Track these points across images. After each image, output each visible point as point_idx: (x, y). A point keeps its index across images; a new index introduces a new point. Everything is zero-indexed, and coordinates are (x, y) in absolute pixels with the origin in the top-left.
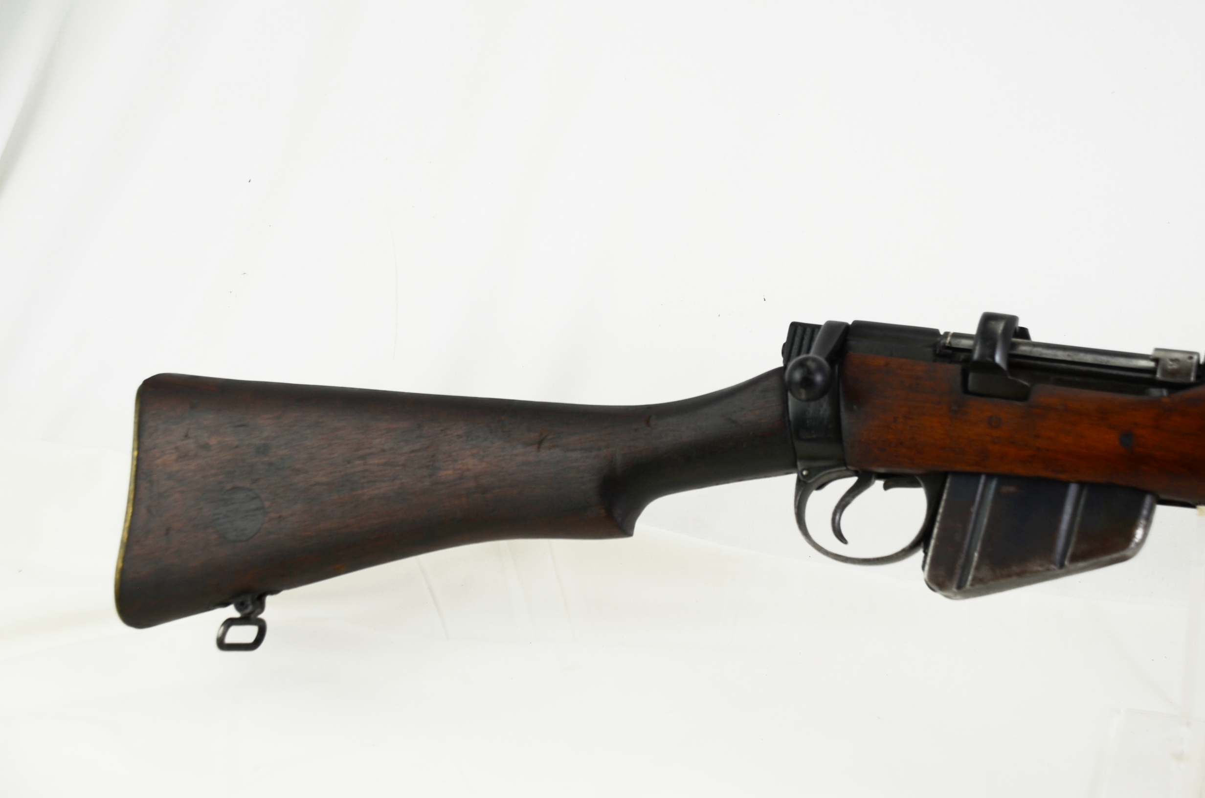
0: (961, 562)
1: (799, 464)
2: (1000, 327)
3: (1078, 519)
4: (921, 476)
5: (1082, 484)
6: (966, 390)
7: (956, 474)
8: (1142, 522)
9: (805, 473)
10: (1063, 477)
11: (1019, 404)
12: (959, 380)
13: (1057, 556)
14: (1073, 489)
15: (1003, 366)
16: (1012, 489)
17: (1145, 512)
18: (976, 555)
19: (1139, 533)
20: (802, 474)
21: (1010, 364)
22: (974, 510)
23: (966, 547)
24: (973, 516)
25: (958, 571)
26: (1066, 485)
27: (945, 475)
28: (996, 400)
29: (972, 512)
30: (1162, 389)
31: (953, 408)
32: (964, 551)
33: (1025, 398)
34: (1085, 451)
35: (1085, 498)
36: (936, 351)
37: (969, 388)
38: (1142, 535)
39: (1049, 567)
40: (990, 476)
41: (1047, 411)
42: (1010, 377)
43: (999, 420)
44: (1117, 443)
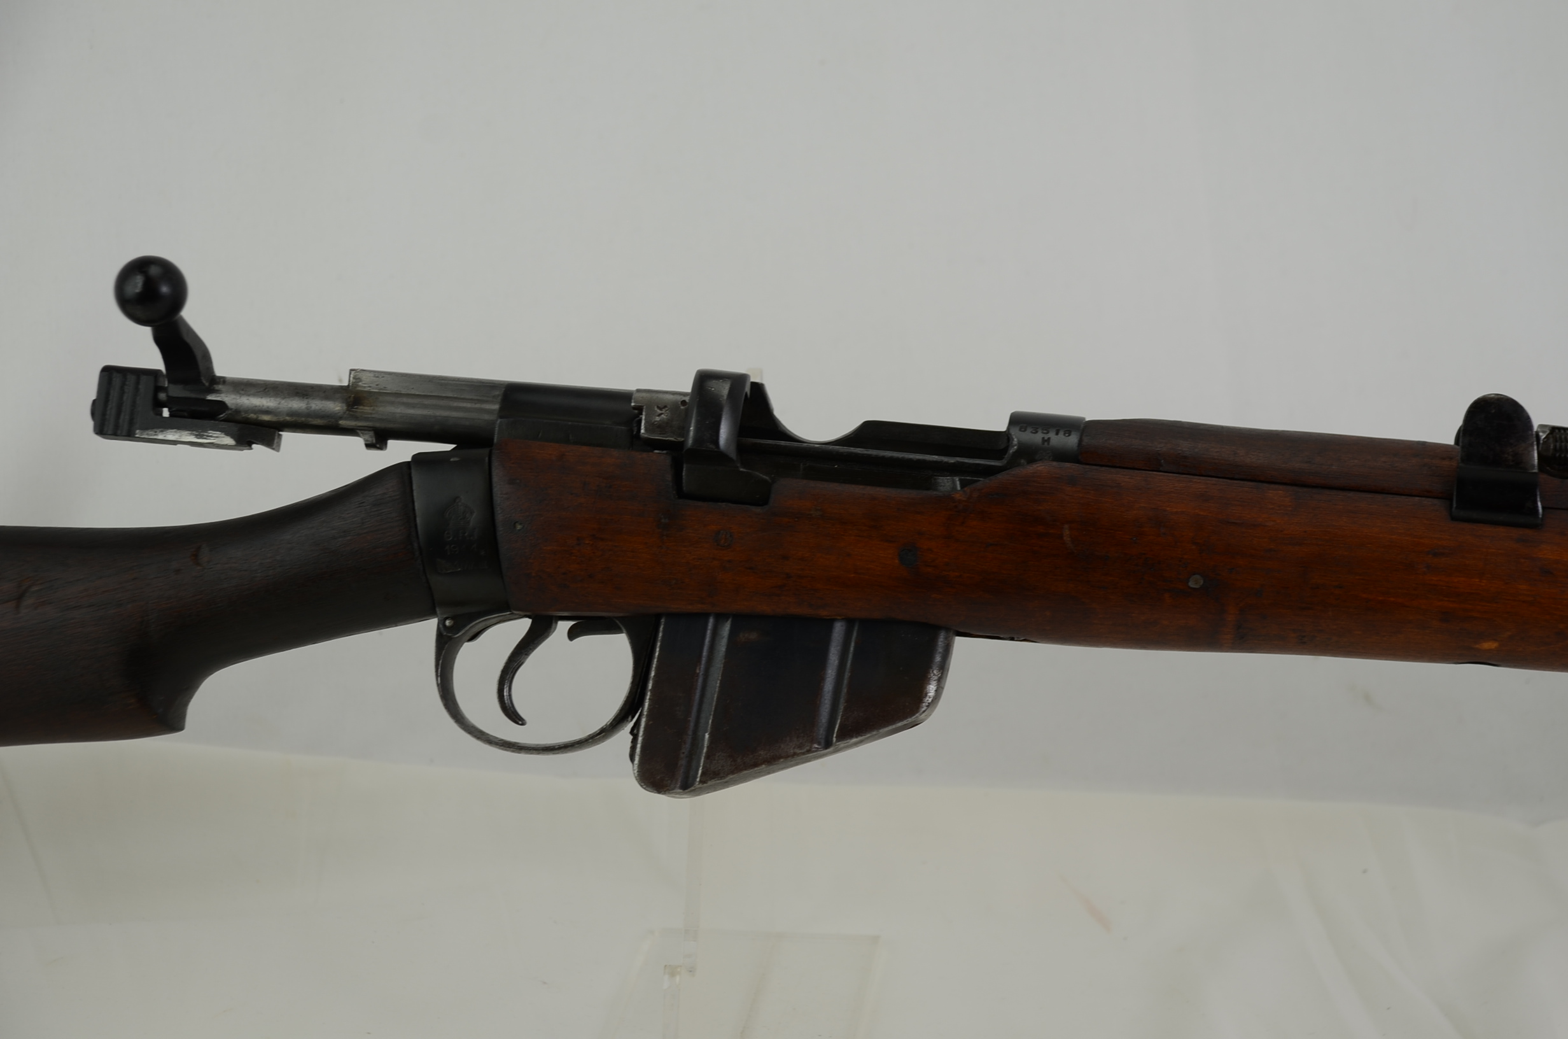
0: (686, 749)
1: (438, 610)
2: (724, 389)
3: (847, 675)
4: (621, 619)
5: (850, 622)
6: (681, 494)
7: (670, 616)
8: (935, 673)
9: (448, 623)
10: (824, 613)
11: (758, 510)
12: (669, 477)
13: (821, 731)
14: (839, 629)
15: (733, 454)
16: (753, 636)
17: (938, 658)
18: (707, 736)
19: (932, 689)
20: (444, 625)
21: (741, 448)
22: (701, 670)
23: (692, 724)
24: (700, 680)
25: (683, 762)
26: (829, 623)
27: (658, 617)
28: (724, 505)
29: (698, 674)
30: (955, 478)
31: (663, 521)
32: (690, 732)
33: (763, 501)
34: (852, 575)
35: (856, 643)
36: (633, 431)
37: (684, 489)
38: (936, 691)
39: (811, 747)
40: (720, 617)
41: (796, 520)
42: (741, 470)
43: (731, 536)
44: (897, 561)
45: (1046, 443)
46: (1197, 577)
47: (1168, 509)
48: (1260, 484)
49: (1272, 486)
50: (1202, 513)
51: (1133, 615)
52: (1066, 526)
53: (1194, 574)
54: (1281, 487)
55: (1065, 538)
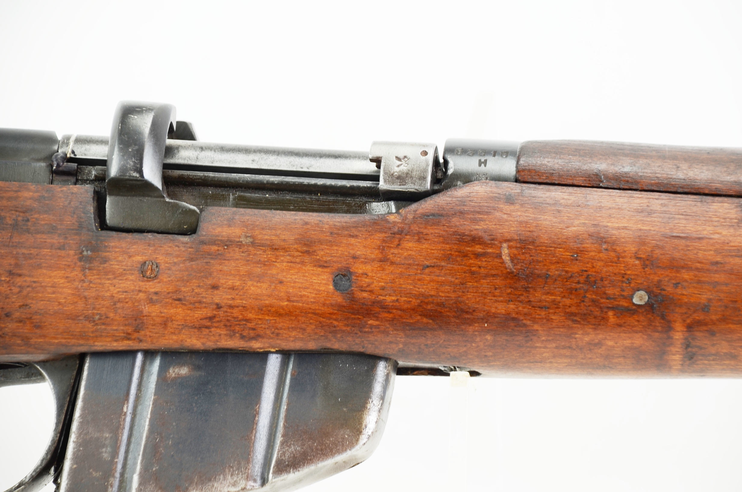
0: (112, 491)
3: (284, 407)
4: (43, 363)
5: (286, 354)
6: (103, 225)
7: (97, 355)
10: (257, 345)
11: (185, 239)
12: (91, 209)
13: (257, 468)
14: (274, 363)
15: (157, 182)
16: (184, 371)
17: (377, 388)
18: (136, 478)
19: (371, 419)
21: (167, 180)
22: (128, 408)
23: (119, 466)
24: (128, 419)
26: (263, 357)
27: (82, 357)
28: (150, 235)
29: (126, 413)
30: (390, 202)
31: (85, 253)
32: (118, 475)
33: (192, 231)
34: (286, 303)
35: (292, 375)
36: (52, 166)
37: (108, 222)
38: (376, 422)
39: (246, 485)
40: (149, 354)
41: (226, 247)
42: (167, 200)
43: (157, 267)
44: (331, 287)
45: (483, 165)
46: (642, 293)
47: (609, 224)
48: (704, 197)
49: (717, 199)
50: (645, 228)
51: (577, 336)
52: (505, 245)
53: (638, 290)
54: (726, 199)
55: (503, 257)
